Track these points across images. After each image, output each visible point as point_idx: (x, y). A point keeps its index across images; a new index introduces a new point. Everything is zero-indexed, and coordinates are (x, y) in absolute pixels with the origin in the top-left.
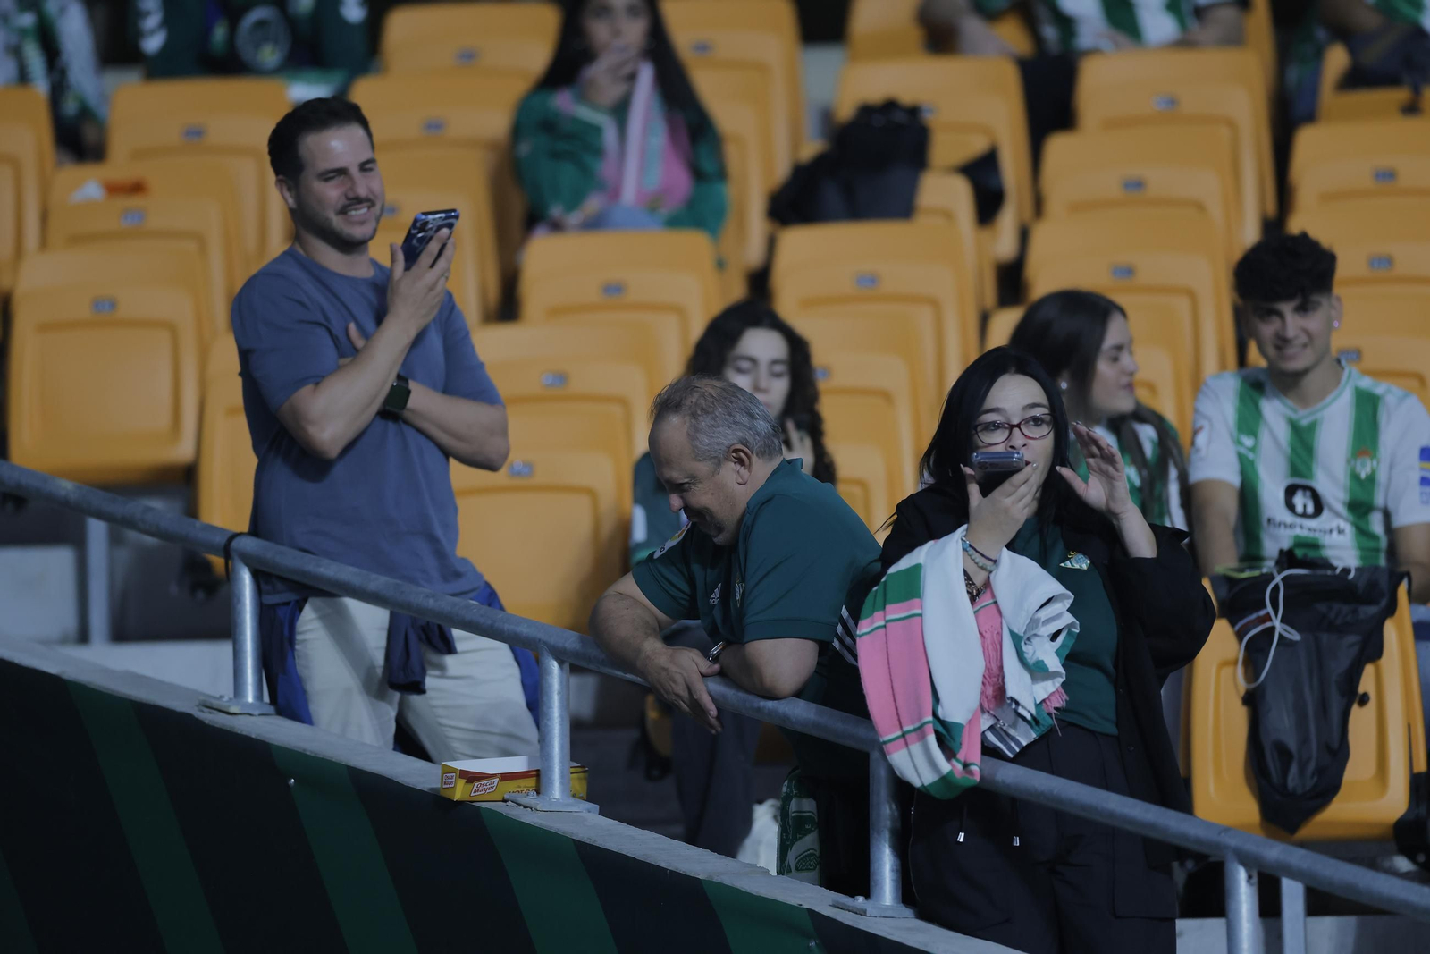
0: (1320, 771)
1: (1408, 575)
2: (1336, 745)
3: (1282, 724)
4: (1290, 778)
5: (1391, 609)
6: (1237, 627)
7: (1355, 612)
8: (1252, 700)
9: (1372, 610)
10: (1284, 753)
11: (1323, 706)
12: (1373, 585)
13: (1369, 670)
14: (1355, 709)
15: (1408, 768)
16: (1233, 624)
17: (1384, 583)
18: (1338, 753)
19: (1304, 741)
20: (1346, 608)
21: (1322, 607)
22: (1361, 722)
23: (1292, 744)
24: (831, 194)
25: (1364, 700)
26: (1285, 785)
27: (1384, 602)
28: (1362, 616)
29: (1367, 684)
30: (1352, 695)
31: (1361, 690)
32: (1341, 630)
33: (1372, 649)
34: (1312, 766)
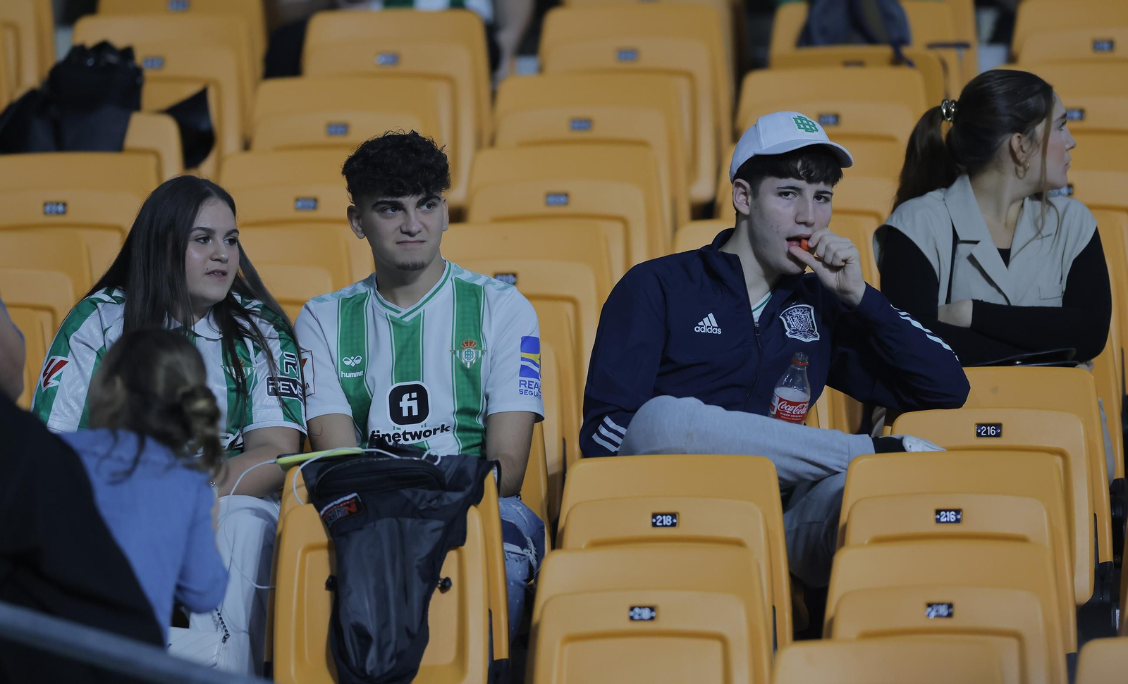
0: (398, 655)
1: (498, 464)
2: (415, 628)
3: (363, 608)
4: (368, 661)
5: (476, 496)
6: (322, 513)
7: (439, 498)
8: (334, 584)
9: (457, 496)
10: (363, 637)
11: (405, 590)
12: (461, 473)
13: (452, 556)
14: (437, 593)
15: (487, 654)
16: (319, 510)
17: (471, 470)
18: (418, 637)
19: (384, 625)
20: (430, 494)
21: (407, 493)
22: (441, 607)
23: (372, 627)
24: (39, 129)
25: (445, 586)
26: (363, 670)
27: (469, 489)
28: (446, 502)
29: (449, 568)
30: (433, 580)
31: (443, 575)
32: (424, 515)
33: (455, 536)
34: (390, 650)
